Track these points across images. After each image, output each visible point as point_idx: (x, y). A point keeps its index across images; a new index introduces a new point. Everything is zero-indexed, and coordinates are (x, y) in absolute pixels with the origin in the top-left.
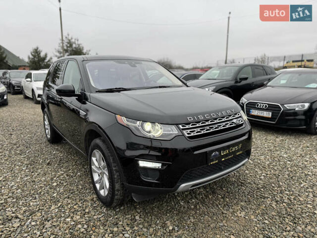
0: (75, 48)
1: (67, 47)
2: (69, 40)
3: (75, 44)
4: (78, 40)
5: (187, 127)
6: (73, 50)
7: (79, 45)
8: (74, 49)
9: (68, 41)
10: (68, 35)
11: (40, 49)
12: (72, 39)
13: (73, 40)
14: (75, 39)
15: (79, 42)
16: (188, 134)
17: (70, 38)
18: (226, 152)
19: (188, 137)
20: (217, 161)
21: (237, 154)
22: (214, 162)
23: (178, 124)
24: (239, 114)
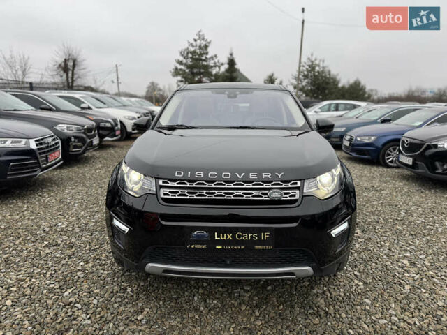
0: (318, 72)
1: (308, 71)
2: (312, 62)
3: (319, 66)
4: (323, 61)
5: (169, 184)
6: (314, 75)
7: (324, 68)
8: (317, 74)
9: (310, 63)
10: (312, 55)
11: (275, 76)
12: (316, 60)
13: (317, 62)
14: (320, 61)
15: (325, 64)
16: (165, 194)
17: (313, 59)
18: (227, 237)
19: (163, 199)
20: (204, 246)
21: (256, 247)
22: (198, 246)
23: (159, 179)
24: (296, 183)
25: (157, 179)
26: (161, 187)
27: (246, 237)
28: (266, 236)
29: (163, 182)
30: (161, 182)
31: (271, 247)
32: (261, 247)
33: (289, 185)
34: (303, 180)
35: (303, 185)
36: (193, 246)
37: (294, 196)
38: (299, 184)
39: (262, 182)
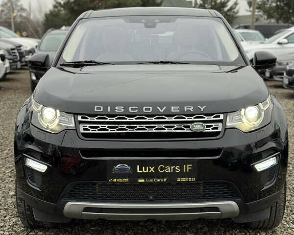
5: (89, 120)
16: (85, 129)
18: (149, 169)
19: (83, 134)
20: (127, 180)
21: (179, 180)
22: (120, 180)
23: (77, 114)
24: (219, 116)
25: (75, 114)
26: (80, 122)
27: (169, 169)
28: (188, 168)
29: (82, 118)
30: (80, 118)
31: (193, 179)
32: (183, 180)
33: (212, 118)
34: (226, 113)
35: (225, 118)
36: (115, 180)
37: (217, 128)
38: (222, 117)
39: (184, 115)
